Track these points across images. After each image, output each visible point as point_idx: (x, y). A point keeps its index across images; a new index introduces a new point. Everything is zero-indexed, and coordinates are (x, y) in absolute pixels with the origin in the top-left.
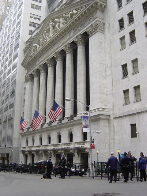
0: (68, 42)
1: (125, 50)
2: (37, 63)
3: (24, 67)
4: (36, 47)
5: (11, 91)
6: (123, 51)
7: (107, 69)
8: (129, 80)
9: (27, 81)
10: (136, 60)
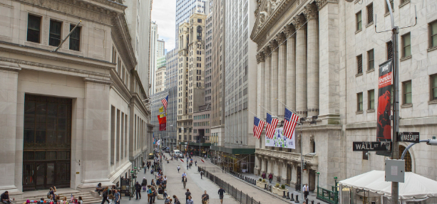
0: (297, 13)
1: (361, 33)
2: (268, 37)
3: (254, 41)
4: (263, 15)
5: (243, 71)
6: (358, 34)
7: (341, 58)
8: (363, 80)
9: (259, 61)
10: (372, 50)
